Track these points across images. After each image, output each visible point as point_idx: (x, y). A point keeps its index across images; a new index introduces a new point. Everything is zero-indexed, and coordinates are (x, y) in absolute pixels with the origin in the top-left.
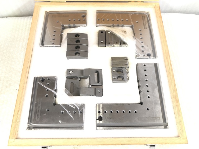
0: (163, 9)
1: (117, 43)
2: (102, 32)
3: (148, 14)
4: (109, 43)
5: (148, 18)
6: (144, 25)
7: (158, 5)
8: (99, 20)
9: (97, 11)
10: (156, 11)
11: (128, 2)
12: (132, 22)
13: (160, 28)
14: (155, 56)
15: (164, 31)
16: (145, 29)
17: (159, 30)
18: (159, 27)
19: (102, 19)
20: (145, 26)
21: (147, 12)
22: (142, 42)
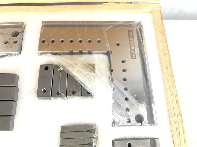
0: (166, 12)
1: (74, 93)
2: (47, 68)
3: (139, 27)
4: (58, 94)
5: (140, 35)
6: (131, 49)
7: (159, 9)
8: (44, 41)
9: (43, 22)
10: (154, 20)
11: (103, 3)
12: (108, 45)
13: (162, 56)
14: (151, 121)
15: (170, 62)
16: (132, 58)
17: (161, 59)
18: (159, 54)
19: (49, 39)
20: (133, 52)
21: (137, 21)
22: (126, 89)
